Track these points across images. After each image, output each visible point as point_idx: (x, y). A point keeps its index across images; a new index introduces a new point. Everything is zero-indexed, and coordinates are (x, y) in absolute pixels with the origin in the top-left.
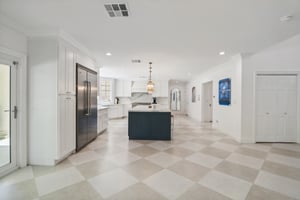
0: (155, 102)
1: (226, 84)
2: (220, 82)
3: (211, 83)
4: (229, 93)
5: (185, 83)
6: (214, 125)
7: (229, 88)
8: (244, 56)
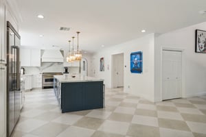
0: (66, 71)
1: (138, 56)
2: (132, 54)
3: (122, 54)
4: (141, 63)
5: (91, 54)
6: (125, 90)
7: (141, 59)
8: (157, 35)
